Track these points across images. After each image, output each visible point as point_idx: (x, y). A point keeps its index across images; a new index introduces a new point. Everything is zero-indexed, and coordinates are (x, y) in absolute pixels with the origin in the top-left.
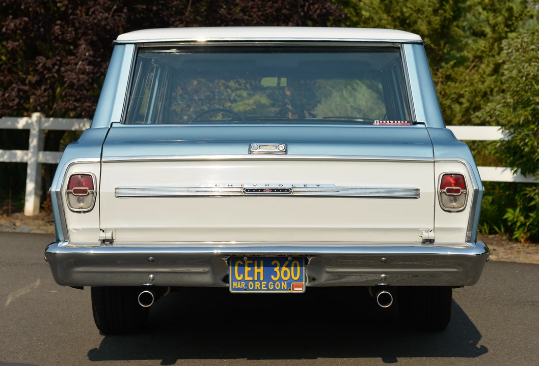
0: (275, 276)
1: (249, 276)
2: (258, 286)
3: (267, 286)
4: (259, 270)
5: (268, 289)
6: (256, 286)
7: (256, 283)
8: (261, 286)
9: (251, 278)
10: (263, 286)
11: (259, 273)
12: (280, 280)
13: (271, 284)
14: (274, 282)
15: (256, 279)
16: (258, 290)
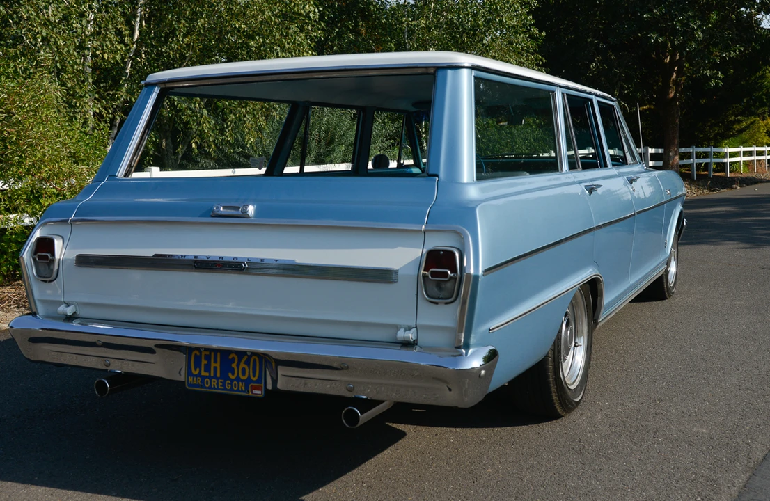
0: (233, 374)
1: (205, 371)
2: (215, 384)
3: (224, 385)
4: (215, 365)
5: (225, 389)
6: (213, 383)
7: (213, 380)
8: (217, 384)
9: (207, 374)
10: (220, 384)
11: (215, 368)
12: (238, 379)
13: (228, 383)
14: (232, 381)
15: (212, 375)
16: (214, 388)
